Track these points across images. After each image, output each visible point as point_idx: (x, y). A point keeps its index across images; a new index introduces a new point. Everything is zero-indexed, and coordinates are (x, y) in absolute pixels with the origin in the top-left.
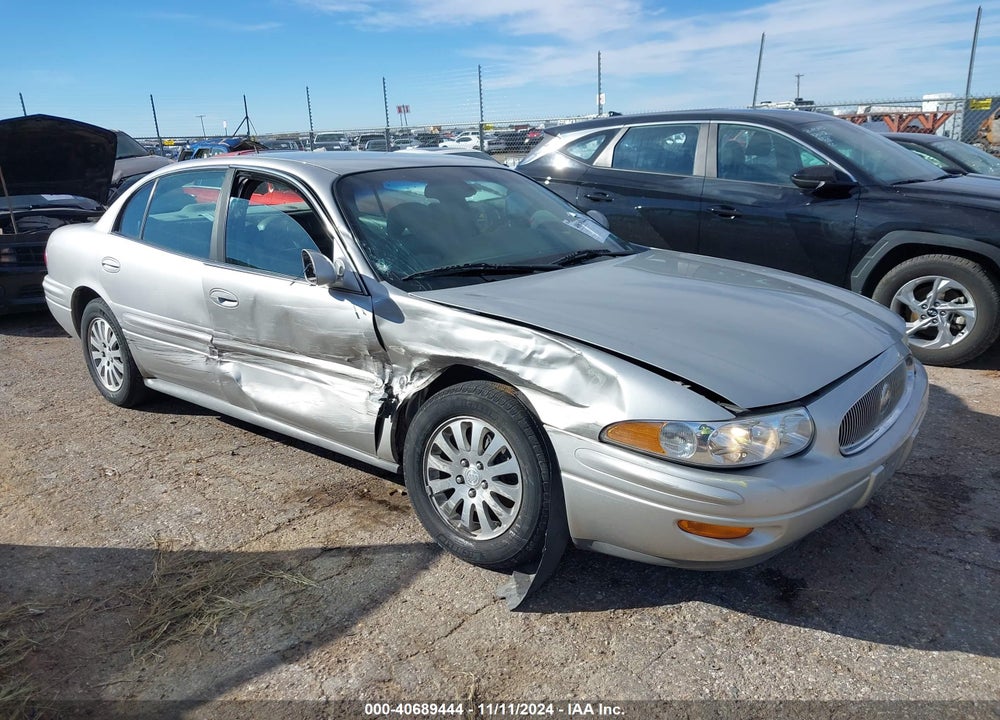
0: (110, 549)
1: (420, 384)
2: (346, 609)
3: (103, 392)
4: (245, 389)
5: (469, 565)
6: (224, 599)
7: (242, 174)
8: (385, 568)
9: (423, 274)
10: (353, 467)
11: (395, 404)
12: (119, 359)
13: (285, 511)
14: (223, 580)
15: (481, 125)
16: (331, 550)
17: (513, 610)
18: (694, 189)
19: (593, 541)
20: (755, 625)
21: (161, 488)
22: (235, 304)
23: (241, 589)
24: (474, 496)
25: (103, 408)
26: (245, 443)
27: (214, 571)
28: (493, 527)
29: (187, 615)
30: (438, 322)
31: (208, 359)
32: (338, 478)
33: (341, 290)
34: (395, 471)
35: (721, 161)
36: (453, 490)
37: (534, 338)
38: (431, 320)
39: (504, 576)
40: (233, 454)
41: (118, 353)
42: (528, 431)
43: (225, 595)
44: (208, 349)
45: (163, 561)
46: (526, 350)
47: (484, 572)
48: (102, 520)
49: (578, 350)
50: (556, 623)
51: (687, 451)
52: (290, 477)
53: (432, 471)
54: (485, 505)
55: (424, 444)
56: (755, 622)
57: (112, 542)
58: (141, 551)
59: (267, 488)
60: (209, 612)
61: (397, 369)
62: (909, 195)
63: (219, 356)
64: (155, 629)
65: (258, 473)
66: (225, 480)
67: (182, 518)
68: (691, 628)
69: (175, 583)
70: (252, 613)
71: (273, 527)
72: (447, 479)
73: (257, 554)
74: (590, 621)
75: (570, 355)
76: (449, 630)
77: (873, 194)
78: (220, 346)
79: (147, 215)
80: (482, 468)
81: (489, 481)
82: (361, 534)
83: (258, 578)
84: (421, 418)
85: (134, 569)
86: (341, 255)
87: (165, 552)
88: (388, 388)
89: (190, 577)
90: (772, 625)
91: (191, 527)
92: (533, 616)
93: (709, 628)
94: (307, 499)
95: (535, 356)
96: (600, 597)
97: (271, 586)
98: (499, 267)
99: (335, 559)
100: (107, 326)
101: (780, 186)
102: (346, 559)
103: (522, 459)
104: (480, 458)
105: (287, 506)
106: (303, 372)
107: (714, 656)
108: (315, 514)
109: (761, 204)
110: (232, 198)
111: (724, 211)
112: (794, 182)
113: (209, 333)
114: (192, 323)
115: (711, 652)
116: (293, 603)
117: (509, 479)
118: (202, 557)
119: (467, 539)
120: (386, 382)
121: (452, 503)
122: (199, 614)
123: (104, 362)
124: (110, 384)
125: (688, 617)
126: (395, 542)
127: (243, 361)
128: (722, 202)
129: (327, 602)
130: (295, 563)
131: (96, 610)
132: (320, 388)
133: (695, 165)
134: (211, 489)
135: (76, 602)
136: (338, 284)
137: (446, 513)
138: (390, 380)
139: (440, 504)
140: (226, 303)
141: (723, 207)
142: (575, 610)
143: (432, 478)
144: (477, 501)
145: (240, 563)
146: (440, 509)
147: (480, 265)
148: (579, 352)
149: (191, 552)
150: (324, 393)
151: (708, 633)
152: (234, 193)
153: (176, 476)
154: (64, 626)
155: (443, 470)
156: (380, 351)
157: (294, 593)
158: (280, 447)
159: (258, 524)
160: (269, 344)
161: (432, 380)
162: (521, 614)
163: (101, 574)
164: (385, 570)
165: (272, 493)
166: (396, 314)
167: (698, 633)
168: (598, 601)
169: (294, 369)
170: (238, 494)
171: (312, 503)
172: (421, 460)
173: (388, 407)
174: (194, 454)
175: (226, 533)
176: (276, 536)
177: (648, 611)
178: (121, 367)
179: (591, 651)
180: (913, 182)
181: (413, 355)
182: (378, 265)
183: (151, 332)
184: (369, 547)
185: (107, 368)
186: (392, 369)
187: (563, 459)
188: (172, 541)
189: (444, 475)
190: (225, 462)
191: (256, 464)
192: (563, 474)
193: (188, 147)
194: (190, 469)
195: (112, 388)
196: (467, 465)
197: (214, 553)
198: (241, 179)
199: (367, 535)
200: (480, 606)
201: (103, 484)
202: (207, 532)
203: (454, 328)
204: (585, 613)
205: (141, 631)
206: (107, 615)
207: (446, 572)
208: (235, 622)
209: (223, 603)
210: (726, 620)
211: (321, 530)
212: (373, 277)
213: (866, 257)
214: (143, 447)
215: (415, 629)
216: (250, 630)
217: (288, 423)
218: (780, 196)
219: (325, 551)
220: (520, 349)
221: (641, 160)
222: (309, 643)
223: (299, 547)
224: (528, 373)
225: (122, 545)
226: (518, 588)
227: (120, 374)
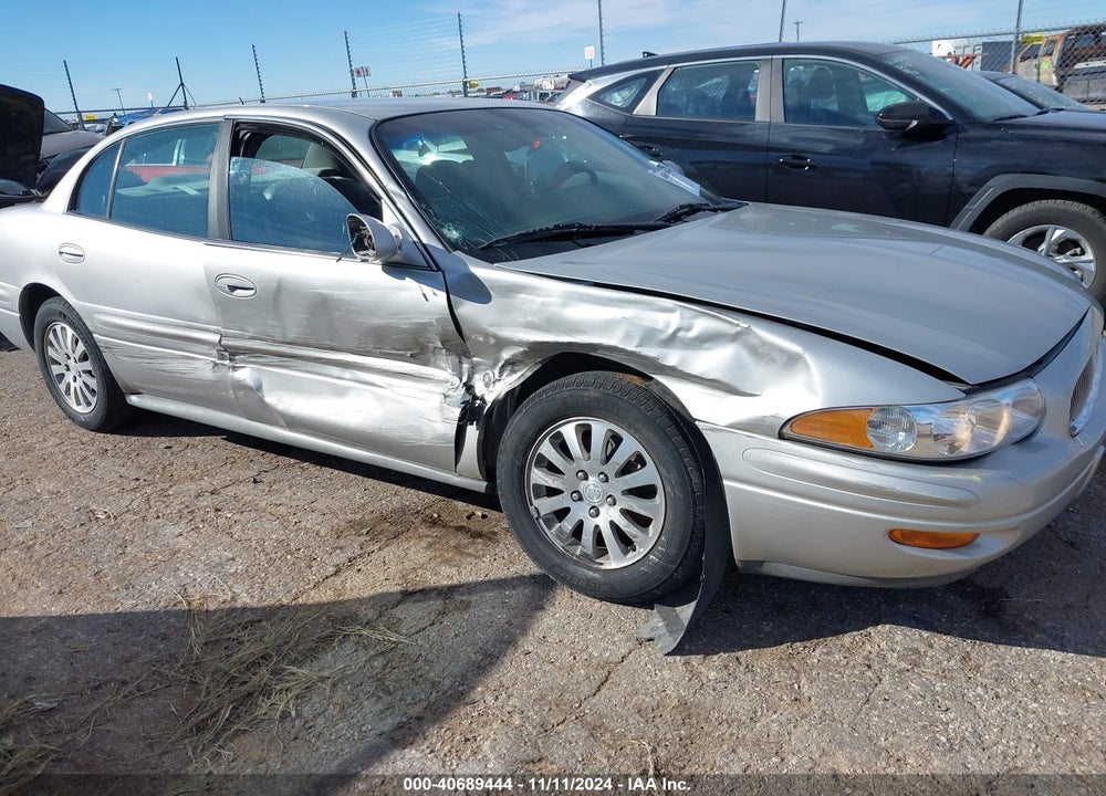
0: (126, 614)
1: (511, 381)
2: (456, 669)
3: (71, 416)
4: (269, 399)
5: (593, 600)
6: (294, 669)
7: (243, 126)
8: (490, 613)
9: (505, 240)
10: (412, 487)
11: (481, 408)
12: (89, 372)
13: (341, 548)
14: (286, 643)
15: (465, 84)
16: (413, 593)
17: (668, 654)
18: (760, 136)
19: (763, 562)
20: (968, 649)
21: (171, 530)
22: (252, 292)
23: (311, 654)
24: (598, 515)
25: (72, 434)
26: (267, 467)
27: (271, 634)
28: (626, 553)
29: (250, 694)
30: (540, 300)
31: (216, 364)
32: (396, 503)
33: (397, 266)
34: (483, 491)
35: (789, 103)
36: (566, 511)
37: (678, 313)
38: (530, 297)
39: (642, 612)
40: (255, 482)
41: (87, 365)
42: (671, 430)
43: (292, 663)
44: (215, 352)
45: (200, 625)
46: (668, 326)
47: (614, 608)
48: (106, 576)
49: (742, 323)
50: (726, 667)
51: (902, 442)
52: (337, 505)
53: (537, 487)
54: (614, 526)
55: (525, 456)
56: (967, 645)
57: (127, 605)
58: (168, 613)
59: (310, 521)
60: (278, 687)
61: (479, 364)
62: (1014, 132)
63: (231, 360)
64: (212, 716)
65: (294, 504)
66: (253, 514)
67: (212, 567)
68: (892, 658)
69: (223, 653)
70: (334, 685)
71: (331, 570)
72: (560, 497)
73: (320, 605)
74: (765, 659)
75: (733, 330)
76: (595, 686)
77: (972, 133)
78: (231, 347)
79: (114, 189)
80: (607, 481)
81: (618, 496)
82: (445, 570)
83: (331, 637)
84: (519, 422)
85: (164, 638)
86: (394, 221)
87: (199, 613)
88: (469, 388)
89: (241, 643)
90: (989, 647)
91: (225, 577)
92: (695, 660)
93: (914, 658)
94: (365, 531)
95: (681, 334)
96: (768, 629)
97: (349, 647)
98: (597, 227)
99: (422, 605)
100: (70, 332)
101: (862, 129)
102: (437, 604)
103: (664, 466)
104: (604, 468)
105: (342, 542)
106: (348, 374)
107: (935, 694)
108: (380, 549)
109: (840, 151)
110: (234, 159)
111: (796, 161)
112: (881, 124)
113: (216, 332)
114: (192, 320)
115: (928, 687)
116: (384, 667)
117: (646, 492)
118: (250, 616)
119: (590, 569)
120: (465, 380)
121: (568, 525)
122: (266, 691)
123: (69, 378)
124: (79, 404)
125: (883, 644)
126: (492, 576)
127: (263, 364)
128: (794, 151)
129: (427, 661)
130: (372, 614)
131: (125, 697)
132: (371, 391)
133: (757, 109)
134: (239, 527)
135: (96, 688)
136: (397, 258)
137: (558, 537)
138: (470, 378)
139: (550, 528)
140: (238, 292)
141: (795, 157)
142: (744, 648)
143: (537, 497)
144: (602, 522)
145: (301, 619)
146: (551, 534)
147: (573, 226)
148: (746, 326)
149: (234, 610)
150: (379, 398)
151: (915, 664)
152: (234, 152)
153: (189, 513)
154: (87, 721)
155: (553, 486)
156: (458, 341)
157: (382, 653)
158: (313, 469)
159: (311, 567)
160: (299, 341)
161: (530, 374)
162: (678, 658)
163: (121, 647)
164: (490, 615)
165: (318, 528)
166: (480, 292)
167: (903, 665)
168: (767, 634)
169: (335, 371)
170: (274, 531)
171: (373, 535)
172: (521, 474)
173: (470, 412)
174: (205, 484)
175: (272, 581)
176: (338, 581)
177: (831, 641)
178: (93, 383)
179: (781, 700)
180: (1014, 117)
181: (503, 343)
182: (445, 231)
183: (134, 336)
184: (461, 586)
185: (73, 385)
186: (472, 363)
187: (724, 464)
188: (205, 598)
189: (552, 492)
190: (246, 491)
191: (288, 493)
192: (725, 482)
193: (116, 120)
194: (205, 503)
195: (82, 409)
196: (586, 478)
197: (264, 608)
198: (242, 133)
199: (454, 571)
200: (624, 651)
201: (95, 530)
202: (247, 582)
203: (564, 305)
204: (757, 650)
205: (194, 720)
206: (142, 702)
207: (566, 613)
208: (316, 699)
209: (294, 674)
210: (931, 646)
211: (393, 570)
212: (441, 247)
213: (966, 207)
214: (137, 479)
215: (552, 688)
216: (338, 708)
217: (330, 439)
218: (861, 141)
219: (406, 595)
220: (660, 326)
221: (691, 105)
222: (419, 719)
223: (372, 593)
224: (672, 358)
225: (141, 608)
226: (667, 625)
227: (93, 392)
